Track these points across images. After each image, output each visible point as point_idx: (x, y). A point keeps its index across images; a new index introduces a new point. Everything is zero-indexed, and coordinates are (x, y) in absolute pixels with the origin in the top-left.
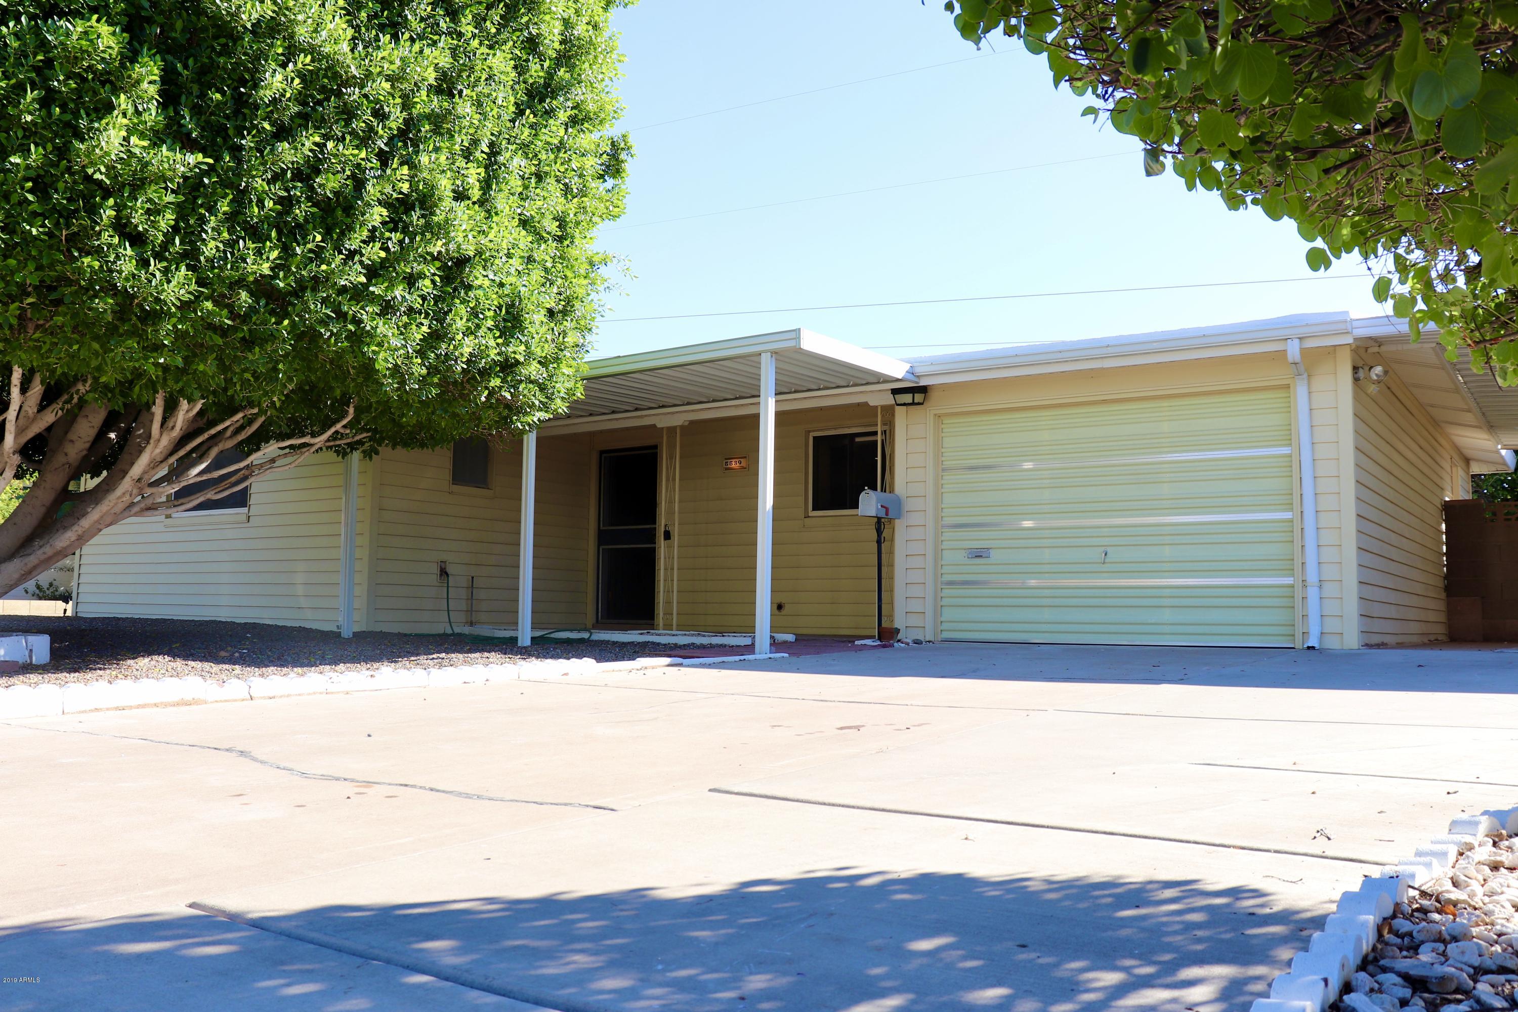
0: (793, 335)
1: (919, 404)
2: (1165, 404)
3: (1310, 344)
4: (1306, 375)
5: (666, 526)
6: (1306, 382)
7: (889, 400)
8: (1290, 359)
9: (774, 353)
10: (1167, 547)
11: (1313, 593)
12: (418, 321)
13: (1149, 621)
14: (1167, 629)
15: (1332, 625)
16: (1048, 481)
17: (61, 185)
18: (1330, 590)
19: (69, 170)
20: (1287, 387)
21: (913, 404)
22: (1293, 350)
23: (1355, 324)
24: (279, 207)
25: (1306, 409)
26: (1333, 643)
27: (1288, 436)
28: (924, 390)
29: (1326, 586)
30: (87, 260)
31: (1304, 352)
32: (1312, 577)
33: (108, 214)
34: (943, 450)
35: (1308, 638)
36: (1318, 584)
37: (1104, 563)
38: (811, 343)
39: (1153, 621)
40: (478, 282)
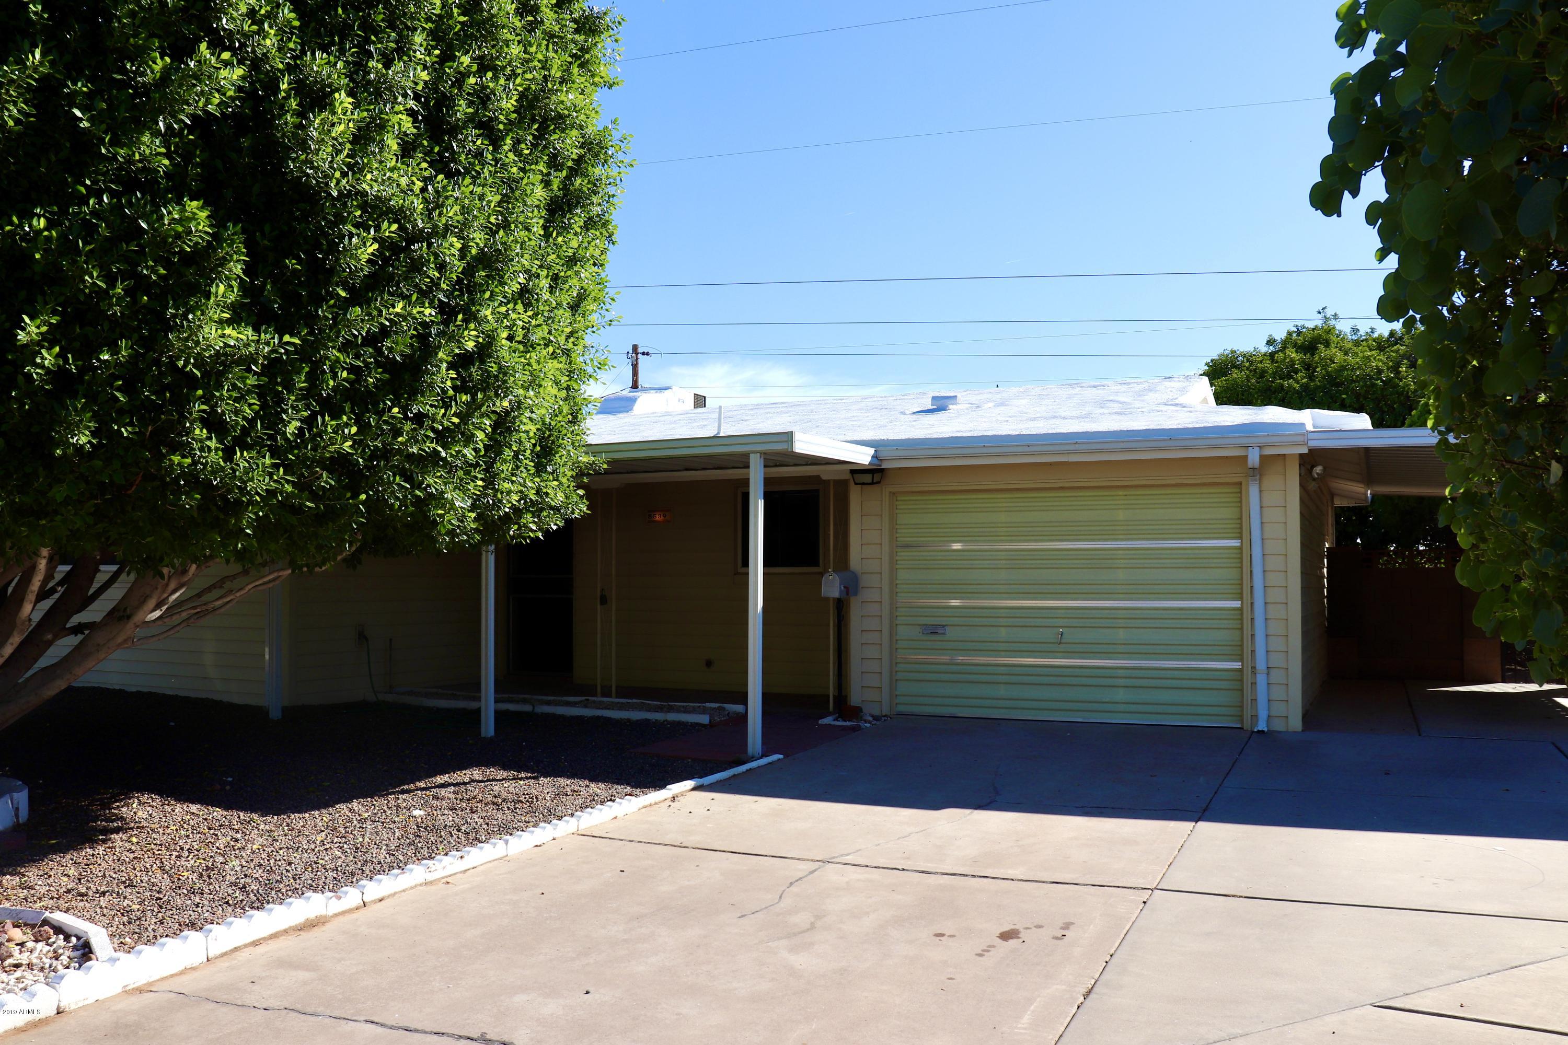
0: (784, 438)
1: (878, 483)
2: (1121, 493)
3: (1268, 452)
4: (1258, 477)
5: (602, 590)
6: (1258, 481)
7: (848, 476)
8: (1250, 464)
9: (764, 454)
10: (1121, 629)
11: (1261, 679)
12: (473, 474)
13: (1104, 700)
14: (1122, 707)
15: (1279, 709)
16: (1004, 562)
17: (148, 379)
18: (1277, 676)
19: (157, 362)
20: (1240, 484)
21: (872, 483)
22: (1254, 458)
23: (1311, 436)
24: (352, 376)
25: (1258, 508)
26: (1279, 726)
27: (1240, 529)
28: (882, 471)
29: (1273, 672)
30: (176, 459)
31: (1262, 457)
32: (1261, 665)
33: (198, 407)
34: (897, 527)
35: (1257, 721)
36: (1266, 672)
37: (1060, 643)
38: (804, 445)
39: (1107, 700)
40: (523, 428)
